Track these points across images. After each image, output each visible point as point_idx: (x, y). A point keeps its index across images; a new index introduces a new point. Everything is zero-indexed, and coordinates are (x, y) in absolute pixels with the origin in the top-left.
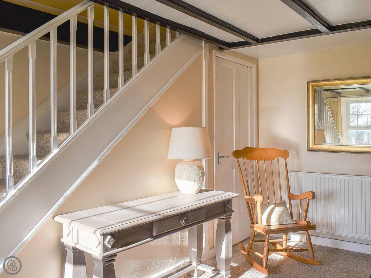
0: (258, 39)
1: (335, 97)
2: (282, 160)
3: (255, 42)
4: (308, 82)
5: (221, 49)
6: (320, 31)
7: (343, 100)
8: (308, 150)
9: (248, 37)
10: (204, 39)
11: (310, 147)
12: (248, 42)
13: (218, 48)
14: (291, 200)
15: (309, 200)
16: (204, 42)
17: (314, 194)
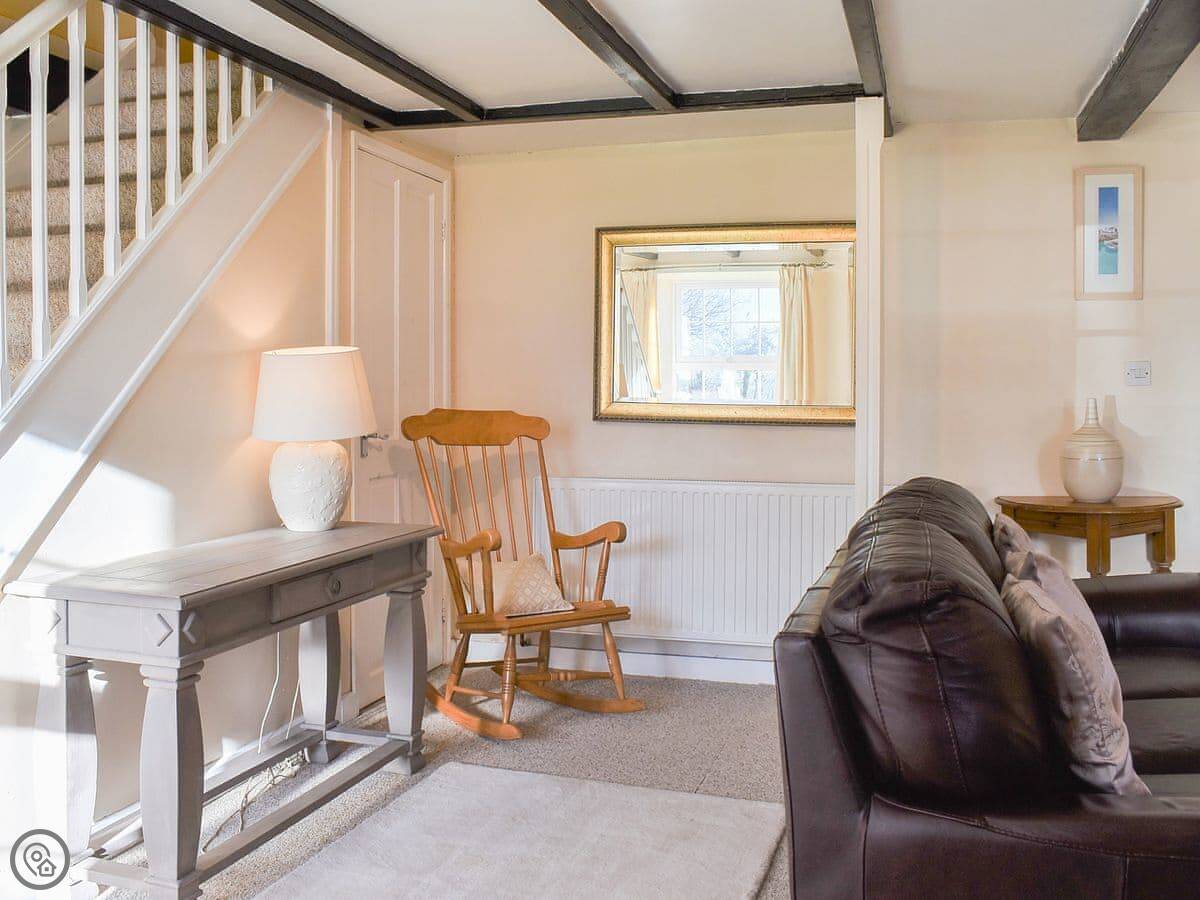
0: (481, 109)
1: (641, 270)
2: (530, 446)
3: (474, 118)
4: (599, 231)
5: (369, 126)
6: (647, 104)
7: (662, 277)
8: (596, 418)
9: (453, 101)
10: (331, 99)
11: (603, 407)
12: (452, 115)
13: (363, 125)
14: (557, 550)
15: (609, 543)
16: (329, 107)
17: (622, 526)
